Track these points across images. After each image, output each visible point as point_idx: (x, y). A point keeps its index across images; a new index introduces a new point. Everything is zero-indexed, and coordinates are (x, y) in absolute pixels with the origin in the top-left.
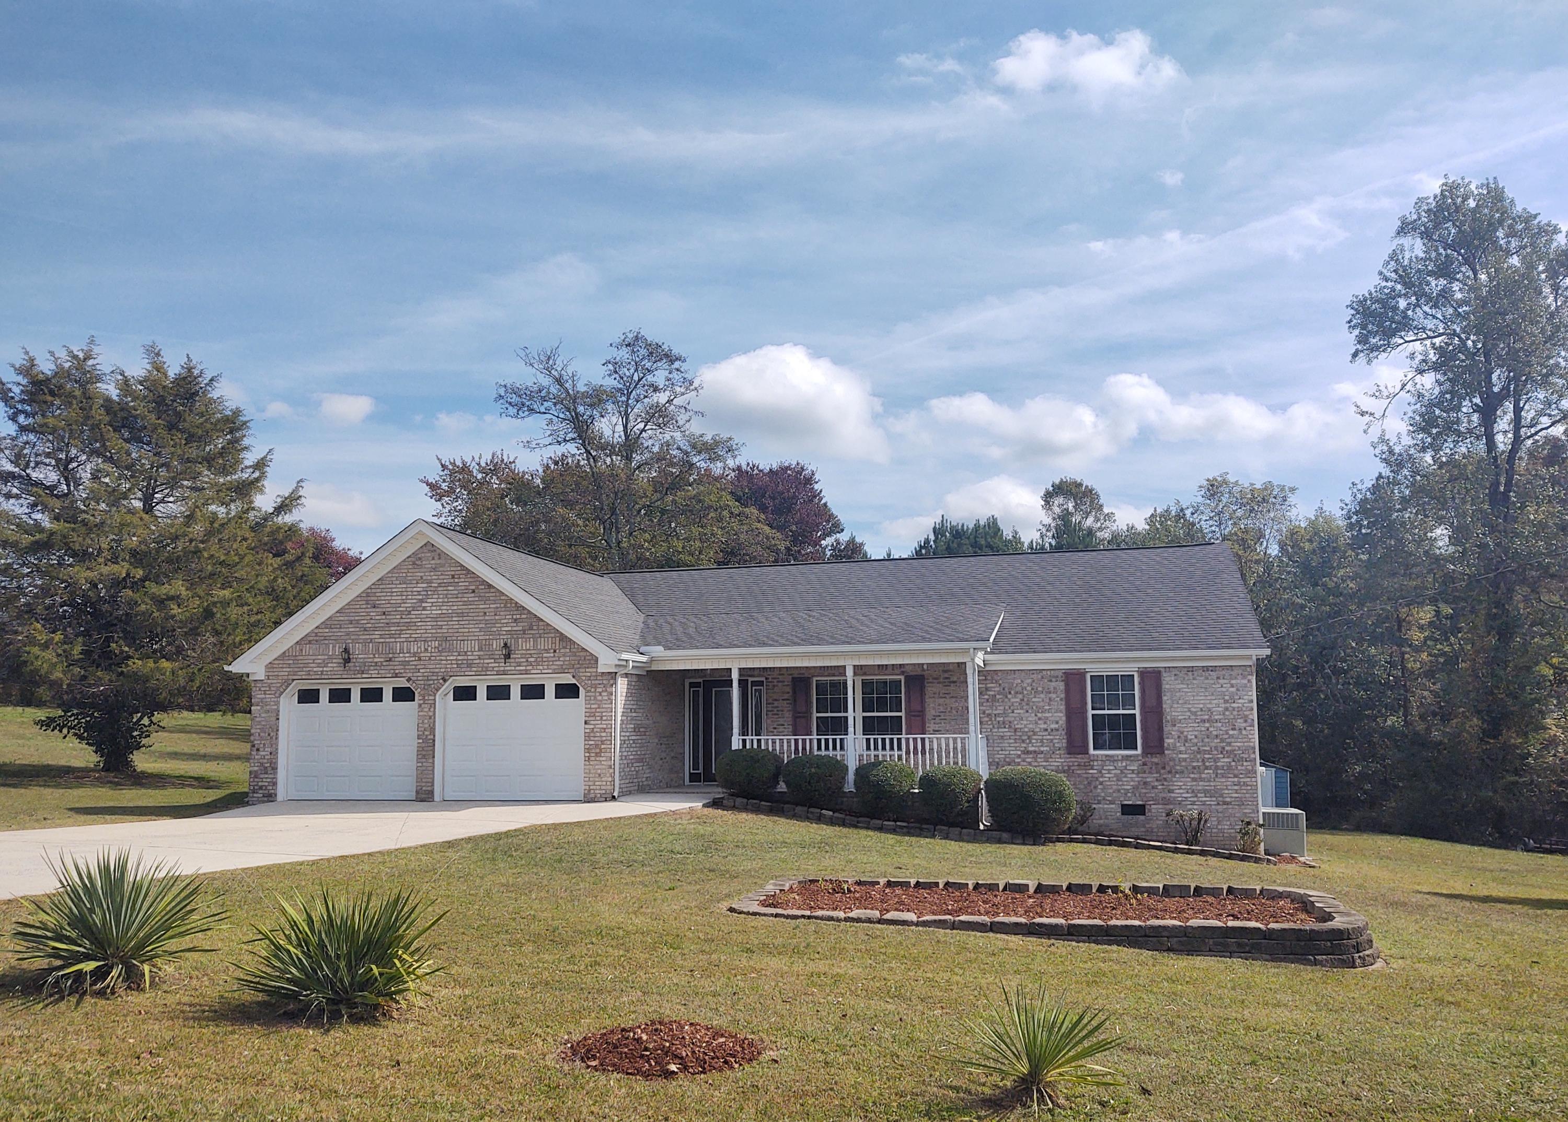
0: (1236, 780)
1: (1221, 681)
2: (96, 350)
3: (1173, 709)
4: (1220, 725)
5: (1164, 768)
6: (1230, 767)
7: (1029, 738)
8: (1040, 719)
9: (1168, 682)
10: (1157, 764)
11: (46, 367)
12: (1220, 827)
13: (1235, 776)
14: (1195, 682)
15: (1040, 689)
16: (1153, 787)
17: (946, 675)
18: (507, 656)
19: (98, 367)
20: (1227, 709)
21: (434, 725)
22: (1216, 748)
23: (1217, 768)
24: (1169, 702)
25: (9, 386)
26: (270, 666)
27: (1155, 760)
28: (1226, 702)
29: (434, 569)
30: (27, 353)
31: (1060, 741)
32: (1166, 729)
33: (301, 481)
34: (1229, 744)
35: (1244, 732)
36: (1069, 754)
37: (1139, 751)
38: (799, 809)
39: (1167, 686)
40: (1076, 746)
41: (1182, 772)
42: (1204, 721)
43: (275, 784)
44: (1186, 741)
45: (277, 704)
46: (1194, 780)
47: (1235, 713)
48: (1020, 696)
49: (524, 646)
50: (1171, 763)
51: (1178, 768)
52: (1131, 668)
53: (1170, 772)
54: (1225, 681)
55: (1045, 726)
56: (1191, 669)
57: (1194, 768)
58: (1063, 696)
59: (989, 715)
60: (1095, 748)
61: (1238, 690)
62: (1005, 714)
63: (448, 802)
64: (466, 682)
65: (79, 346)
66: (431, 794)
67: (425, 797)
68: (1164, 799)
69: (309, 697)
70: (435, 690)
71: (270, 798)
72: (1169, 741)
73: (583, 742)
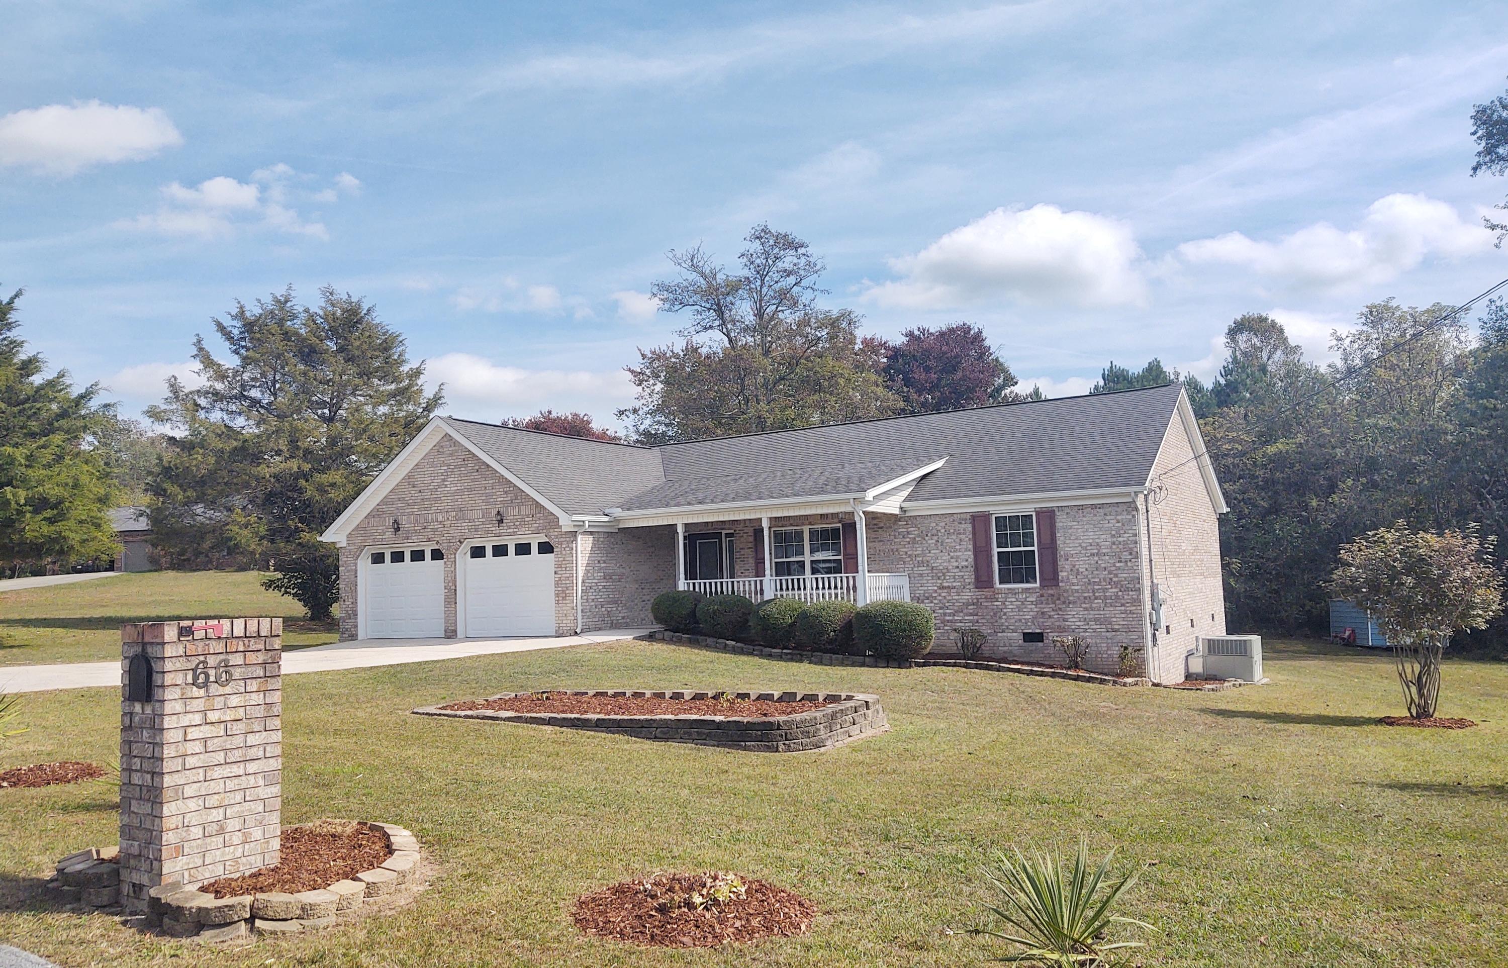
0: (1123, 608)
1: (1108, 518)
2: (293, 294)
3: (1066, 545)
4: (1107, 558)
6: (1117, 597)
7: (944, 574)
8: (952, 558)
9: (1061, 521)
10: (1053, 595)
11: (253, 310)
12: (1109, 652)
13: (1123, 605)
14: (1084, 519)
15: (952, 531)
16: (1050, 617)
17: (875, 522)
18: (501, 521)
19: (295, 307)
20: (1113, 543)
21: (455, 578)
22: (1105, 580)
23: (1106, 598)
24: (1062, 538)
25: (229, 329)
26: (350, 536)
27: (1050, 592)
28: (1113, 536)
29: (451, 455)
30: (239, 302)
31: (970, 577)
32: (1059, 563)
33: (442, 385)
34: (1116, 576)
35: (1129, 564)
36: (976, 586)
37: (1038, 585)
38: (710, 641)
39: (1061, 524)
40: (982, 581)
41: (1075, 603)
42: (1093, 555)
43: (356, 626)
44: (1078, 574)
45: (356, 564)
46: (1086, 609)
47: (1121, 546)
48: (936, 538)
49: (511, 513)
50: (1065, 595)
51: (1071, 598)
52: (1028, 509)
53: (1064, 603)
54: (1112, 517)
55: (956, 564)
56: (1081, 508)
57: (1085, 598)
58: (971, 536)
59: (910, 556)
60: (1000, 583)
61: (1123, 525)
62: (923, 554)
63: (468, 639)
64: (477, 543)
65: (280, 292)
66: (455, 631)
67: (451, 635)
68: (1059, 627)
69: (378, 559)
70: (457, 550)
71: (352, 637)
72: (1063, 574)
73: (554, 589)
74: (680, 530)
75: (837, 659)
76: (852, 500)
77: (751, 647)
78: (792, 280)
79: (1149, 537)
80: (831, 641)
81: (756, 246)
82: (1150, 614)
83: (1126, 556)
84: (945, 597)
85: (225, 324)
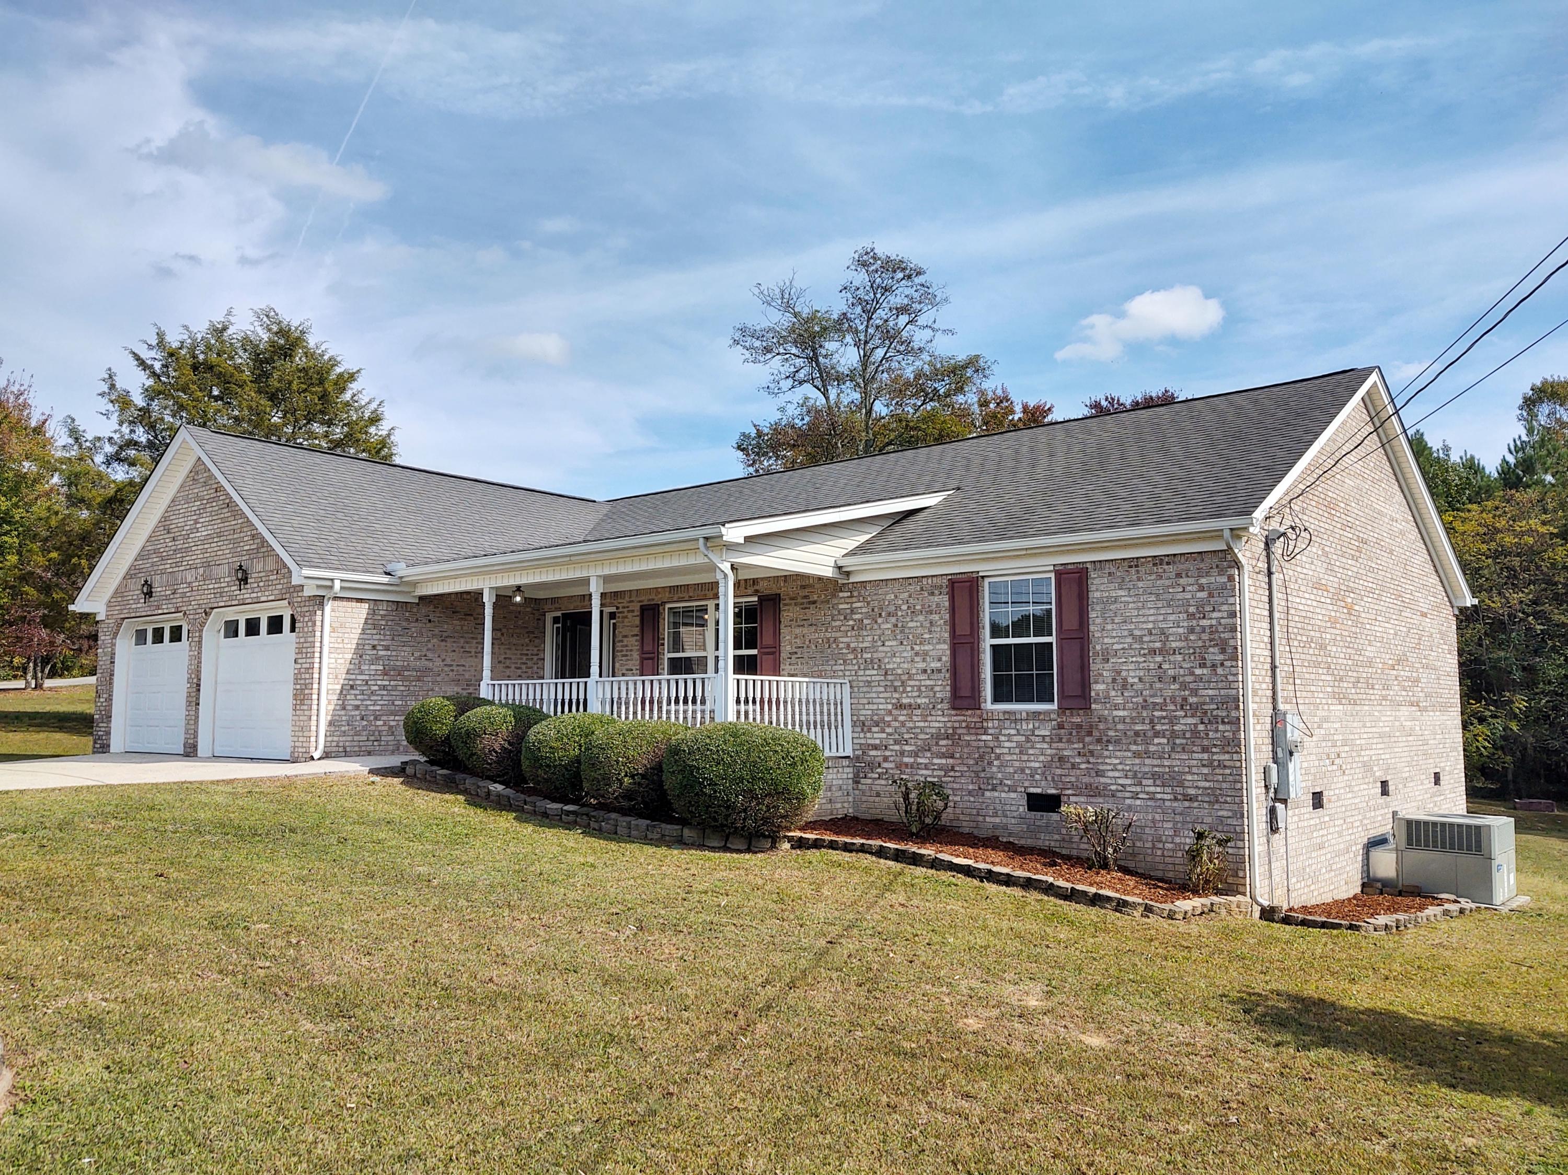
0: (1205, 756)
1: (1182, 581)
2: (234, 319)
3: (1106, 633)
4: (1179, 658)
5: (1090, 734)
6: (1195, 733)
7: (903, 683)
8: (917, 654)
9: (1099, 588)
10: (1079, 726)
12: (1177, 840)
13: (1205, 750)
14: (1140, 584)
15: (918, 607)
16: (1074, 766)
17: (807, 592)
18: (244, 580)
20: (1191, 630)
21: (199, 667)
22: (1173, 699)
23: (1174, 735)
24: (1098, 621)
25: (149, 362)
26: (109, 604)
27: (1077, 720)
28: (1191, 616)
29: (205, 484)
31: (943, 689)
32: (1093, 667)
34: (1194, 693)
35: (1220, 671)
36: (954, 708)
37: (1055, 706)
38: (470, 781)
39: (1097, 595)
40: (963, 696)
41: (1118, 742)
42: (1153, 652)
43: (108, 733)
44: (1124, 687)
45: (113, 645)
46: (1137, 755)
47: (1205, 636)
48: (893, 620)
50: (1101, 726)
51: (1111, 733)
52: (1038, 567)
53: (1099, 741)
54: (1191, 580)
55: (922, 665)
56: (1134, 563)
57: (1137, 734)
58: (947, 617)
59: (855, 649)
60: (997, 699)
61: (1211, 595)
62: (873, 648)
63: (215, 758)
64: (229, 615)
65: (218, 318)
66: (195, 747)
67: (190, 752)
68: (1088, 786)
69: (141, 638)
70: (203, 624)
72: (1098, 688)
73: (292, 687)
74: (488, 599)
76: (701, 541)
79: (1271, 623)
80: (629, 795)
82: (1266, 771)
83: (1214, 655)
84: (903, 724)
85: (143, 356)
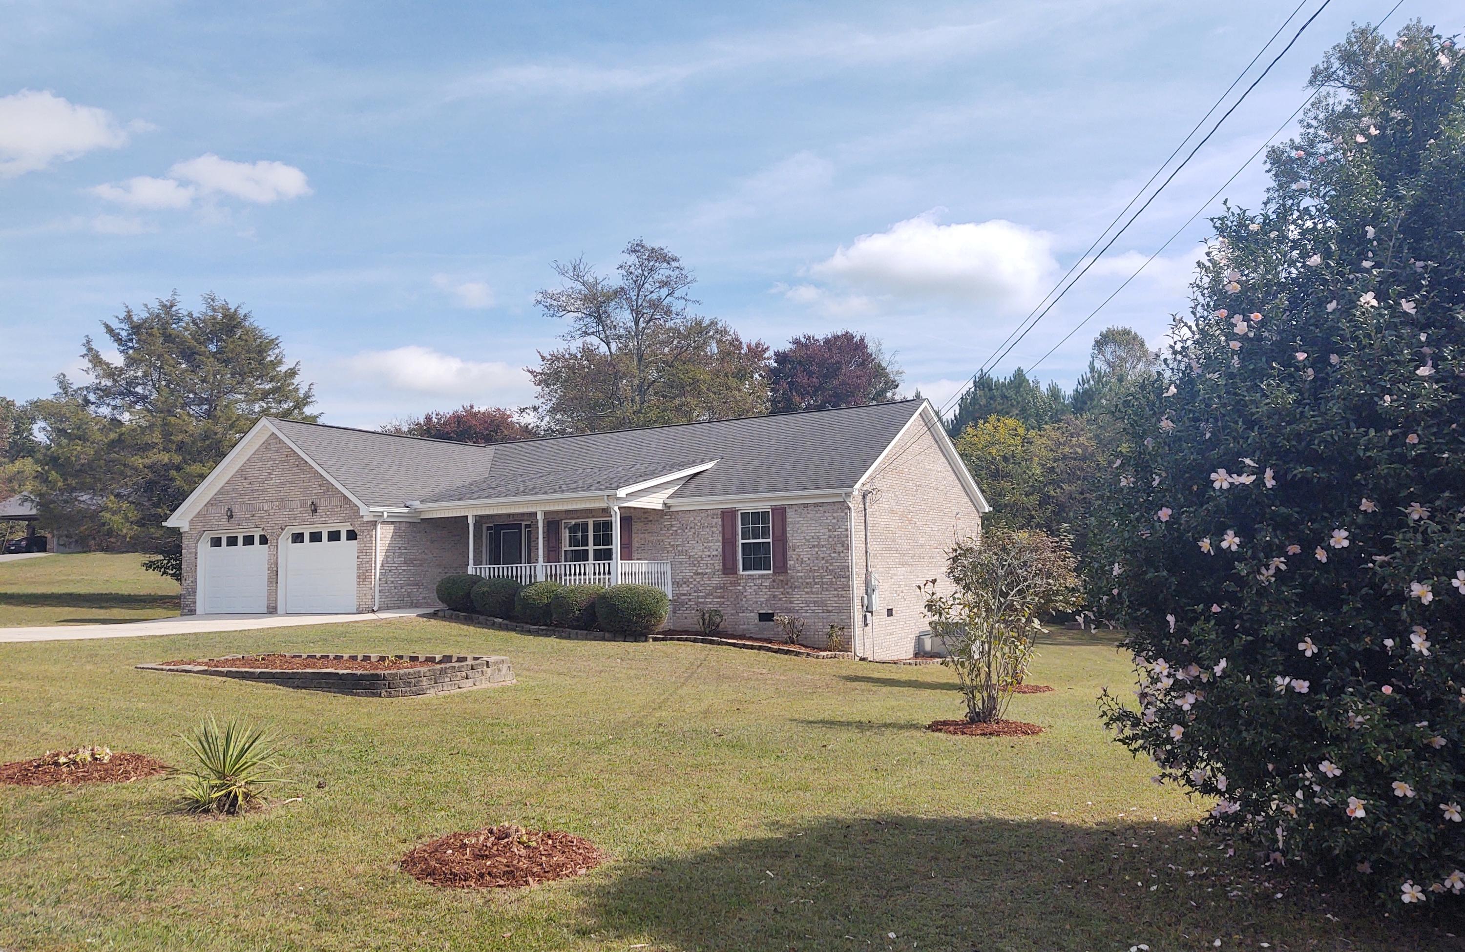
0: (836, 593)
1: (826, 515)
2: (178, 298)
3: (794, 538)
4: (825, 549)
5: (787, 584)
6: (831, 582)
7: (698, 562)
8: (705, 548)
9: (791, 517)
10: (782, 581)
11: (140, 314)
12: (823, 629)
13: (836, 590)
14: (809, 516)
15: (706, 524)
16: (780, 599)
17: (646, 516)
18: (315, 511)
19: (180, 311)
20: (830, 537)
21: (277, 560)
22: (822, 568)
23: (823, 584)
24: (791, 532)
25: (117, 331)
26: (191, 522)
27: (782, 578)
28: (830, 530)
29: (277, 451)
30: (127, 307)
31: (718, 565)
32: (788, 553)
33: (312, 384)
34: (831, 564)
35: (842, 555)
36: (724, 574)
37: (771, 572)
38: (482, 618)
39: (790, 520)
40: (729, 568)
41: (799, 587)
42: (814, 546)
43: (195, 603)
44: (802, 562)
45: (196, 547)
46: (807, 593)
47: (836, 540)
48: (693, 530)
49: (323, 504)
50: (792, 581)
51: (796, 584)
52: (764, 506)
53: (791, 587)
54: (830, 514)
55: (708, 553)
56: (806, 506)
57: (807, 583)
58: (720, 529)
59: (673, 545)
60: (744, 570)
61: (838, 521)
62: (682, 545)
63: (287, 614)
64: (297, 530)
65: (166, 298)
66: (276, 608)
67: (272, 611)
68: (786, 608)
69: (217, 542)
70: (279, 536)
71: (192, 612)
72: (790, 563)
73: (356, 571)
74: (471, 521)
75: (581, 635)
76: (604, 498)
77: (515, 624)
78: (664, 291)
79: (866, 532)
80: (578, 619)
81: (633, 259)
82: (862, 598)
83: (839, 548)
84: (699, 582)
85: (114, 327)
